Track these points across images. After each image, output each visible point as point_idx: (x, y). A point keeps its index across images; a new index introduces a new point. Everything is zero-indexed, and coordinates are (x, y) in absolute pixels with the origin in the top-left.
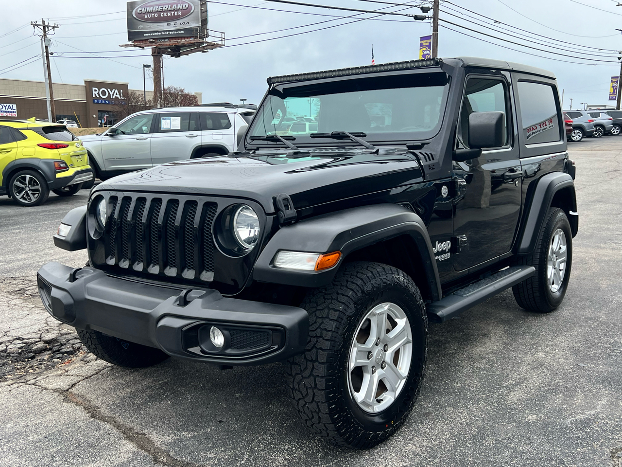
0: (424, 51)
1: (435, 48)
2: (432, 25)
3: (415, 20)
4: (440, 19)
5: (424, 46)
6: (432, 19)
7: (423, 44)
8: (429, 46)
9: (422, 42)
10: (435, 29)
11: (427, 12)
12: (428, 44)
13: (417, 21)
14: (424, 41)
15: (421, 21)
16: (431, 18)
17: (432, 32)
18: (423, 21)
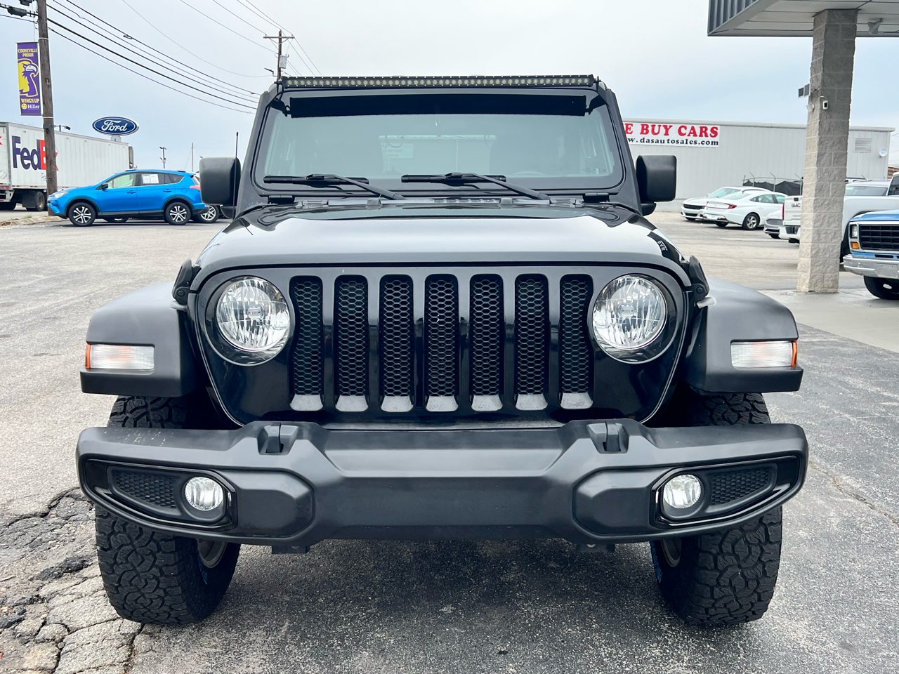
0: (27, 66)
1: (46, 63)
2: (37, 26)
3: (9, 15)
4: (49, 20)
5: (25, 57)
6: (37, 17)
7: (24, 55)
8: (35, 59)
9: (22, 51)
10: (43, 33)
11: (28, 5)
12: (32, 55)
13: (13, 16)
14: (25, 50)
15: (19, 17)
16: (35, 15)
17: (38, 38)
18: (23, 17)
